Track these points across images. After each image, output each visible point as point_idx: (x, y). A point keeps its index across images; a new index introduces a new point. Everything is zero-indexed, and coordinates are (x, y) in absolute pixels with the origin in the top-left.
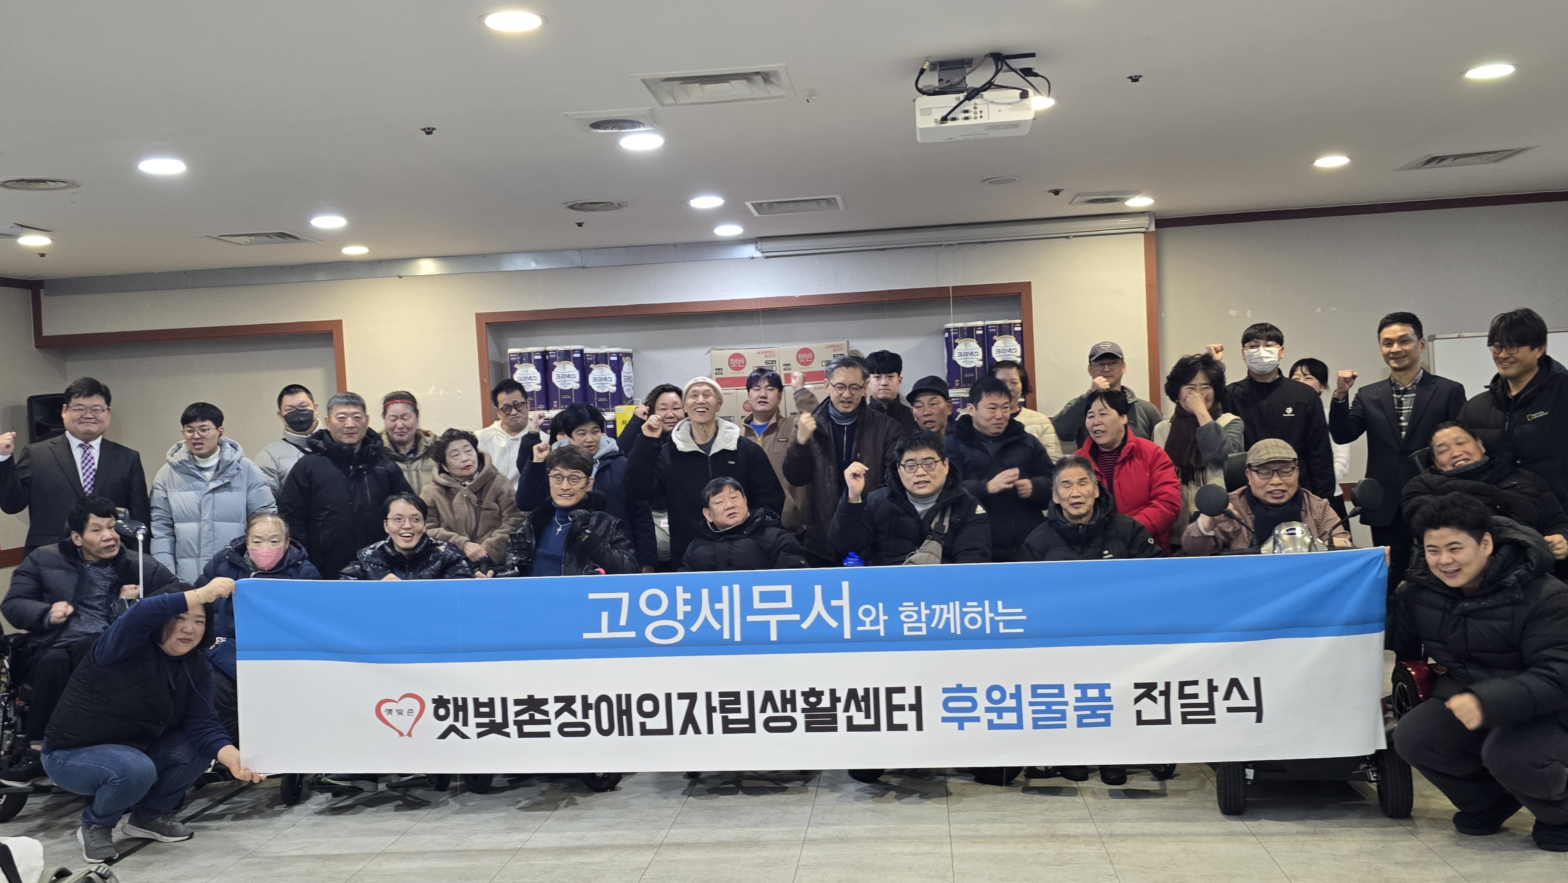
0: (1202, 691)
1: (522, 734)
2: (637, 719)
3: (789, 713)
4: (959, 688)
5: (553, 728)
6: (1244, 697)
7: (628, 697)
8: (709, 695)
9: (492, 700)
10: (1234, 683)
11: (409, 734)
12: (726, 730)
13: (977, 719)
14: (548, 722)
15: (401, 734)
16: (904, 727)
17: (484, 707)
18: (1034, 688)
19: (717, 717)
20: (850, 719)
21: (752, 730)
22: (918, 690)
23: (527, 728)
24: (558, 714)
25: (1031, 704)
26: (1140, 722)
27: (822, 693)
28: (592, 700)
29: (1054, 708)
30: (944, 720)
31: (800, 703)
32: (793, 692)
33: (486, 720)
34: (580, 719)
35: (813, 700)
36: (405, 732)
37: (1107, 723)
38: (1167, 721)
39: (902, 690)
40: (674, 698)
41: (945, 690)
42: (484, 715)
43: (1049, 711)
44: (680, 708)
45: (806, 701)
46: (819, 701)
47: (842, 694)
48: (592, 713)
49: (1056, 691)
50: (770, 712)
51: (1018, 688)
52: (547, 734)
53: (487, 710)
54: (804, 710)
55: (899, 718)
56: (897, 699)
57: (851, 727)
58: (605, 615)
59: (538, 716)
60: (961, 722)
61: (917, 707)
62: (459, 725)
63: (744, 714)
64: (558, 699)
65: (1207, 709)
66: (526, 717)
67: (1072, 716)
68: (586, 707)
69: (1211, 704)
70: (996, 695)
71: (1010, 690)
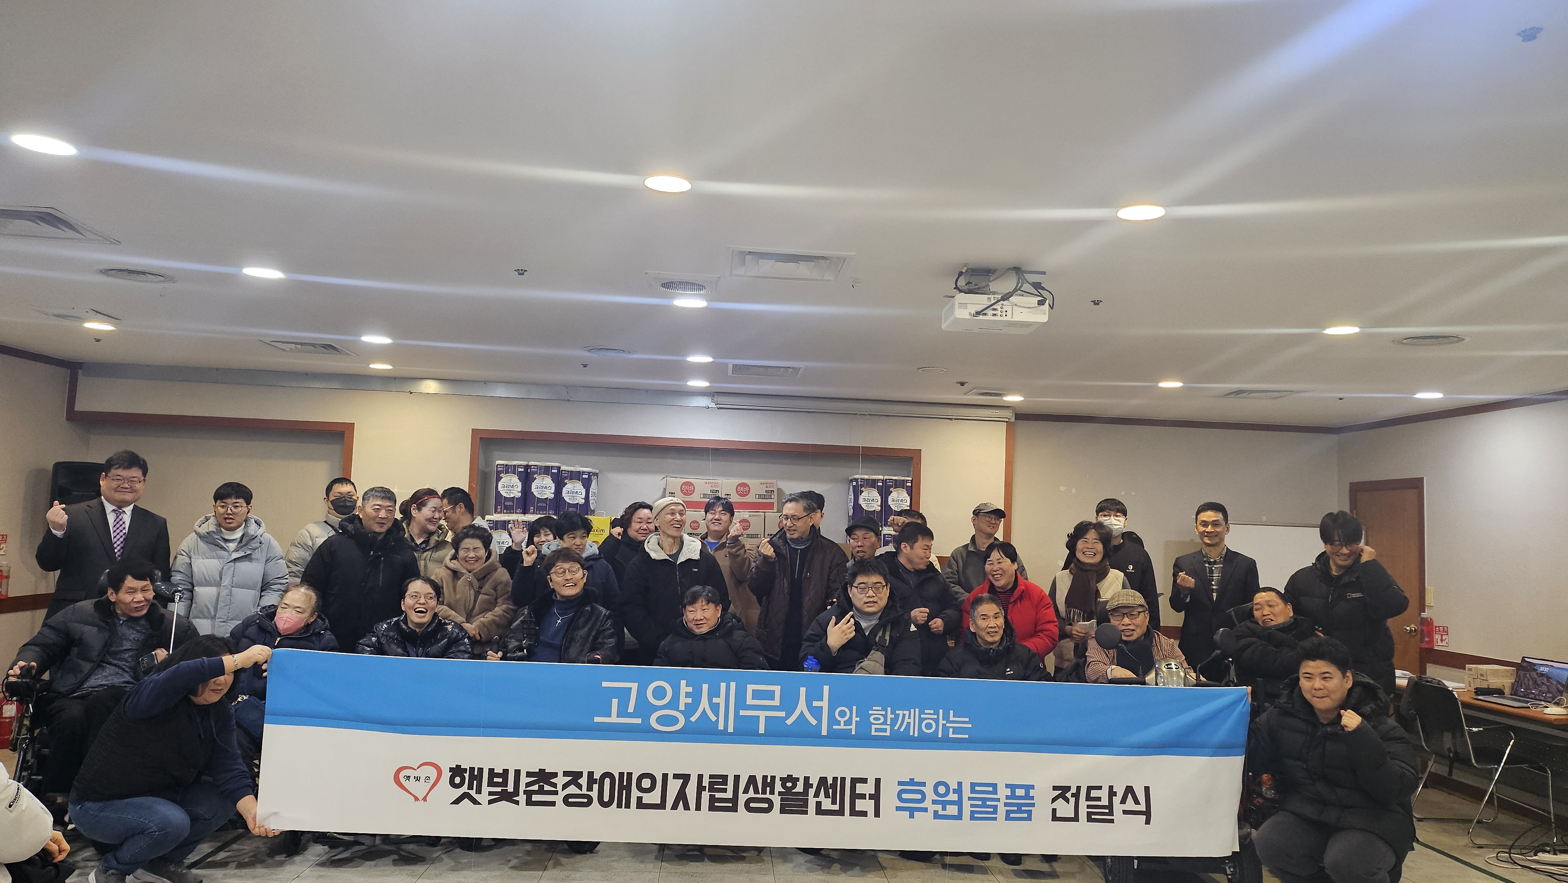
0: (1104, 794)
1: (529, 802)
2: (635, 793)
3: (768, 796)
4: (912, 782)
5: (559, 799)
6: (1137, 802)
7: (630, 775)
8: (700, 777)
9: (506, 772)
10: (1129, 790)
11: (425, 799)
12: (712, 808)
13: (925, 810)
14: (556, 793)
15: (416, 799)
16: (864, 814)
17: (497, 777)
18: (973, 785)
19: (705, 795)
20: (819, 804)
21: (734, 809)
22: (878, 781)
23: (535, 798)
24: (565, 787)
25: (970, 799)
26: (1055, 818)
27: (798, 779)
28: (597, 776)
29: (988, 803)
30: (898, 809)
31: (778, 787)
32: (773, 778)
33: (499, 789)
34: (584, 791)
35: (789, 785)
36: (421, 798)
37: (1029, 818)
38: (1076, 819)
39: (864, 781)
40: (670, 777)
41: (900, 783)
42: (497, 785)
43: (984, 805)
44: (674, 786)
45: (784, 786)
46: (794, 786)
47: (814, 781)
48: (596, 787)
49: (991, 789)
50: (751, 794)
51: (960, 784)
52: (553, 804)
53: (500, 780)
54: (780, 793)
55: (860, 805)
56: (860, 788)
57: (820, 811)
58: (615, 702)
59: (547, 788)
60: (912, 812)
61: (876, 797)
62: (473, 793)
63: (729, 795)
64: (566, 774)
65: (1107, 811)
66: (535, 787)
67: (1002, 810)
68: (591, 780)
69: (1110, 806)
70: (942, 790)
71: (953, 786)
